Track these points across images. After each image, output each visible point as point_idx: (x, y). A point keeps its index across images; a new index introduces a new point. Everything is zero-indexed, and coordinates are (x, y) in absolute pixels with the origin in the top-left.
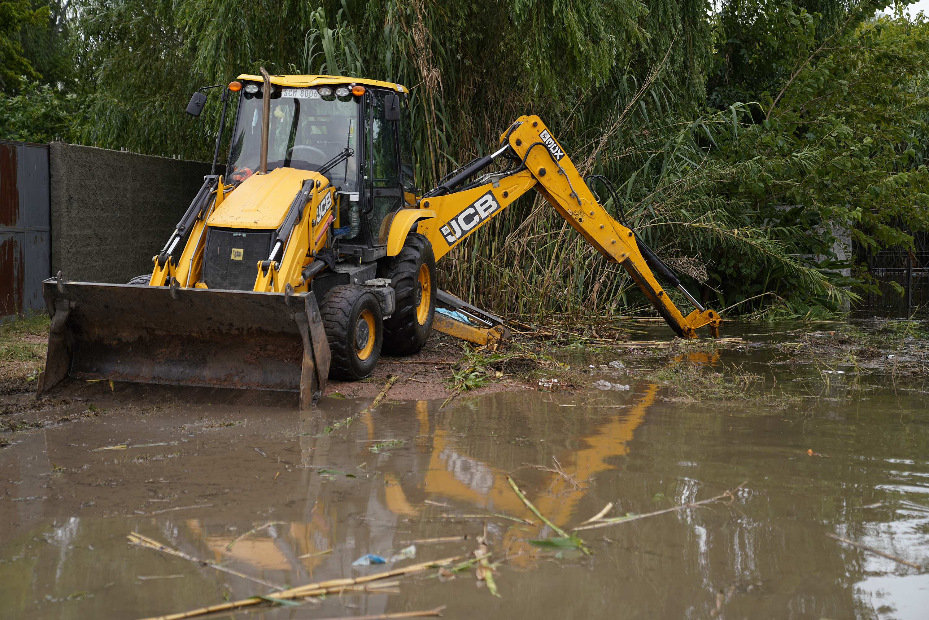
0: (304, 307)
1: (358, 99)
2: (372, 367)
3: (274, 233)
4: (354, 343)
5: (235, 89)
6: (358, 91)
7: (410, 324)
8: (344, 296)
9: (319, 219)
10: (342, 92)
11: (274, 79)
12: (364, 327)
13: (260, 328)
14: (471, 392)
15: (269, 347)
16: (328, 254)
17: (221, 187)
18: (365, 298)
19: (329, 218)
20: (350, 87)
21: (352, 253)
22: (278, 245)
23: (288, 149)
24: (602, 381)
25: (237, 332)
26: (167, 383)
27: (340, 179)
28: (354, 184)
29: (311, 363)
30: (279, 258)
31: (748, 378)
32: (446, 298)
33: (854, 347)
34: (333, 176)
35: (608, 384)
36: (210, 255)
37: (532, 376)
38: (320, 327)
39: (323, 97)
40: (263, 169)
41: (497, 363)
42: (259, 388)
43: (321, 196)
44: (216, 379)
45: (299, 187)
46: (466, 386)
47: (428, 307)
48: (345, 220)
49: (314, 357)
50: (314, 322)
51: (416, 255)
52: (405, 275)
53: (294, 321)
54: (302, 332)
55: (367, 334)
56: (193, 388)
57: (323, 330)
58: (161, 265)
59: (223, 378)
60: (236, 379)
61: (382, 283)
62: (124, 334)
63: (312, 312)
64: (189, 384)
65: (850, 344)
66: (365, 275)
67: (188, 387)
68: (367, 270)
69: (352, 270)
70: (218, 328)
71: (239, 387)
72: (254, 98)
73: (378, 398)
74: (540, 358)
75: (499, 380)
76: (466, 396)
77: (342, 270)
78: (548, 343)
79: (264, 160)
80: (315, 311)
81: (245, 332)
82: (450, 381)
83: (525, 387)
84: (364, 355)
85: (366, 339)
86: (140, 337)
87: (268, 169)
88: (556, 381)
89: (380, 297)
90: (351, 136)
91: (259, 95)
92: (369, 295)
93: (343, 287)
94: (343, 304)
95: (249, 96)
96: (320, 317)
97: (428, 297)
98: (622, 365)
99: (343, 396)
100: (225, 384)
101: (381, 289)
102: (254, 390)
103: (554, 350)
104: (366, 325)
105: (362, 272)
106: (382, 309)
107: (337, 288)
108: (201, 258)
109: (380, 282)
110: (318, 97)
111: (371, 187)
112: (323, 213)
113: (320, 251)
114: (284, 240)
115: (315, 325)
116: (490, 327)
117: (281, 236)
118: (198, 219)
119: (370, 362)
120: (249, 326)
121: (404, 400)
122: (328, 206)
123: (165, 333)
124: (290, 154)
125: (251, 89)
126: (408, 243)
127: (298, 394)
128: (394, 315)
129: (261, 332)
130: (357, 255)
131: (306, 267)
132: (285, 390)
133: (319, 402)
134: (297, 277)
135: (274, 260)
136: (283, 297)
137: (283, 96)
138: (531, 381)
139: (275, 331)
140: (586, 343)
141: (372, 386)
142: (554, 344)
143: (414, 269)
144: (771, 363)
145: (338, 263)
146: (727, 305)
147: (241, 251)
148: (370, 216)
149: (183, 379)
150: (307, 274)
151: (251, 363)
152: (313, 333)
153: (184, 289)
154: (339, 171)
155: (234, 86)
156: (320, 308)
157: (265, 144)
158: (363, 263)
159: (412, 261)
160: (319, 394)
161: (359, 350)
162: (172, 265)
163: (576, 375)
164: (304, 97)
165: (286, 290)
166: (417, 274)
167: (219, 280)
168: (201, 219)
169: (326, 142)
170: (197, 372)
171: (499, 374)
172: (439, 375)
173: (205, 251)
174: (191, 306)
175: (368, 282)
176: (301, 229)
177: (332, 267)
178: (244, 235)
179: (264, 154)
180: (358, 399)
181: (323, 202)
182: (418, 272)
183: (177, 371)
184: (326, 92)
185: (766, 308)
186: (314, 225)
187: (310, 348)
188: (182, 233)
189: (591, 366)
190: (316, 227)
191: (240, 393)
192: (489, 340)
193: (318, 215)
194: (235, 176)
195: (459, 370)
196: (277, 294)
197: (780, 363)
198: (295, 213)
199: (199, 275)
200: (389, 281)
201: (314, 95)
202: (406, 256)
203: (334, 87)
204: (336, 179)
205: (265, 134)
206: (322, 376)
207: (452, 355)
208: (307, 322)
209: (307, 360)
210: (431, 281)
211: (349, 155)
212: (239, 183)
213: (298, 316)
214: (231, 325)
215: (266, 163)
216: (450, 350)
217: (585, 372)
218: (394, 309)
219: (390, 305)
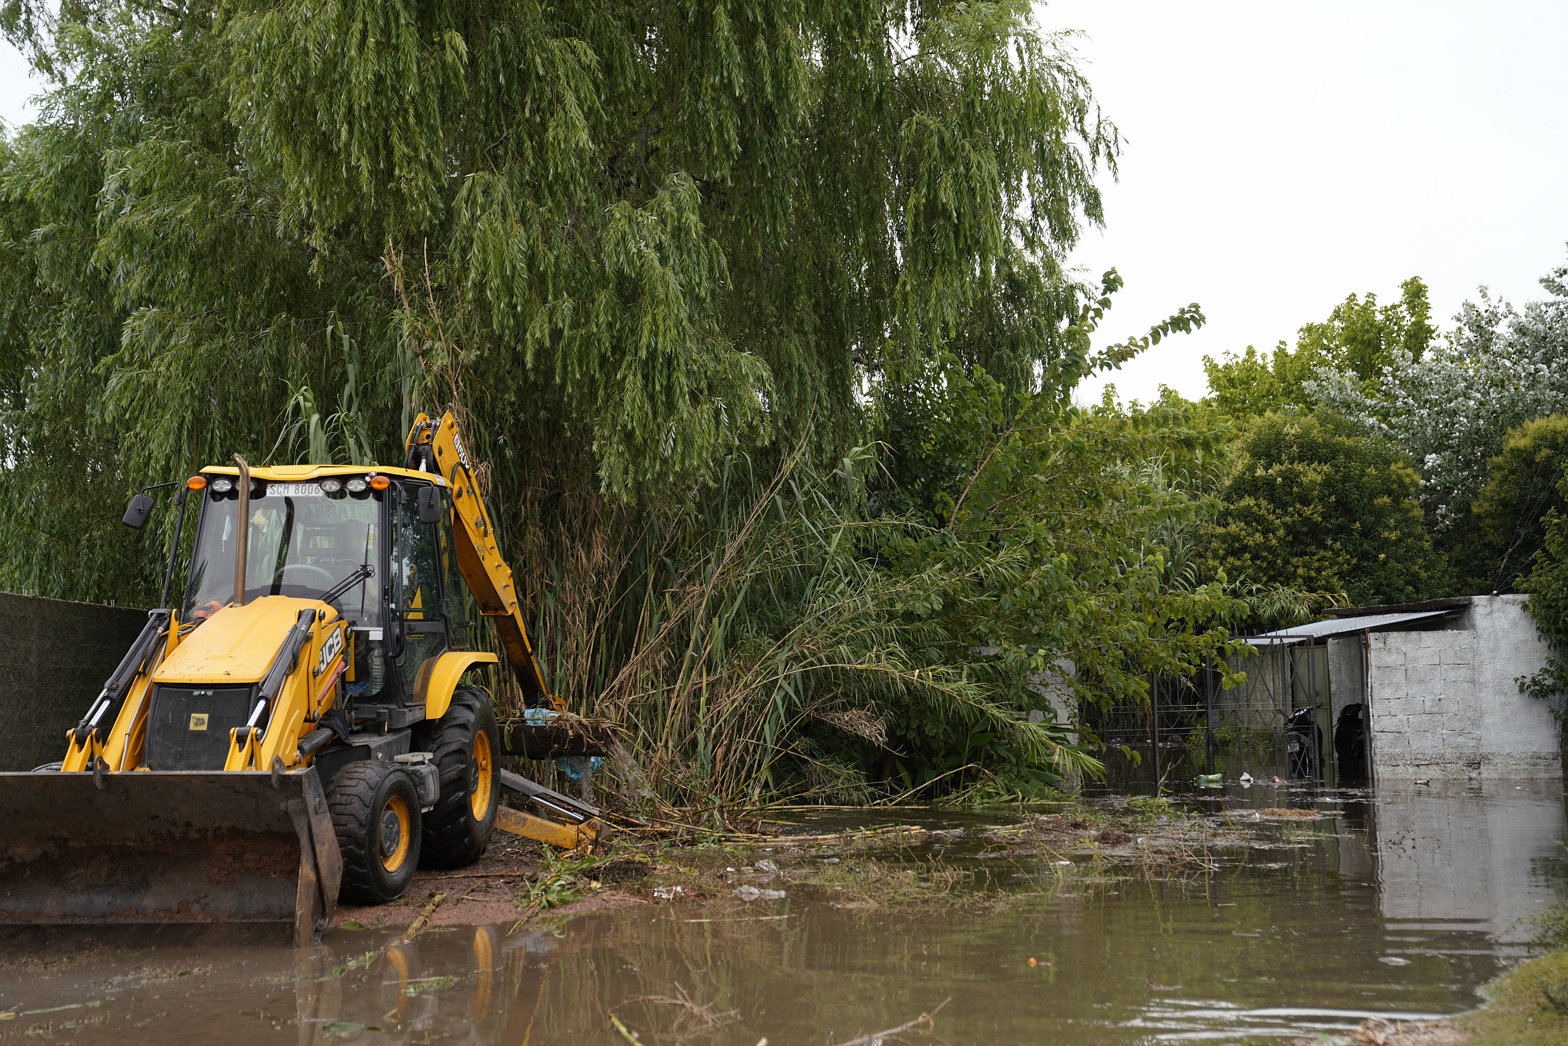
0: (301, 791)
1: (378, 495)
2: (405, 882)
3: (255, 688)
4: (378, 846)
5: (197, 486)
6: (380, 483)
7: (462, 820)
8: (362, 776)
9: (323, 667)
10: (356, 486)
11: (256, 472)
12: (392, 823)
13: (233, 827)
14: (555, 911)
15: (247, 856)
16: (337, 719)
17: (175, 625)
18: (393, 778)
19: (339, 665)
20: (368, 479)
21: (374, 716)
22: (262, 704)
23: (277, 569)
24: (746, 887)
25: (197, 836)
26: (86, 921)
27: (355, 611)
28: (374, 617)
29: (312, 876)
30: (263, 722)
31: (950, 874)
32: (514, 782)
33: (1093, 832)
34: (344, 608)
35: (755, 891)
36: (157, 725)
37: (644, 885)
38: (325, 821)
39: (328, 494)
40: (239, 599)
41: (592, 870)
42: (232, 920)
43: (326, 633)
44: (165, 910)
45: (293, 621)
46: (548, 901)
47: (488, 795)
48: (363, 670)
49: (316, 867)
50: (316, 813)
51: (470, 717)
52: (453, 747)
53: (286, 812)
54: (298, 829)
55: (398, 833)
56: (127, 926)
57: (331, 825)
58: (80, 742)
59: (175, 907)
60: (196, 907)
61: (420, 759)
62: (19, 851)
63: (313, 797)
64: (121, 921)
65: (1085, 828)
66: (394, 747)
67: (120, 926)
68: (397, 741)
69: (373, 741)
70: (169, 830)
71: (200, 919)
72: (226, 499)
73: (416, 924)
74: (654, 862)
75: (596, 893)
76: (548, 915)
77: (359, 741)
78: (665, 842)
79: (240, 585)
80: (319, 796)
81: (210, 835)
82: (524, 897)
83: (633, 900)
84: (394, 864)
85: (395, 840)
86: (45, 854)
87: (246, 597)
88: (679, 889)
89: (417, 779)
90: (370, 547)
91: (232, 494)
92: (399, 774)
93: (360, 763)
94: (361, 788)
95: (217, 496)
96: (325, 806)
97: (489, 780)
98: (773, 867)
99: (361, 926)
100: (177, 916)
101: (418, 767)
102: (224, 923)
103: (676, 852)
104: (396, 819)
105: (388, 744)
106: (420, 797)
107: (351, 765)
108: (143, 730)
109: (417, 757)
110: (321, 493)
111: (402, 620)
112: (329, 658)
113: (325, 714)
114: (270, 696)
115: (319, 817)
116: (581, 822)
117: (266, 691)
118: (139, 674)
119: (402, 875)
120: (216, 825)
121: (454, 926)
122: (336, 649)
123: (83, 844)
124: (279, 577)
125: (222, 486)
126: (456, 699)
127: (293, 924)
128: (437, 805)
129: (235, 833)
130: (381, 719)
131: (303, 737)
132: (271, 920)
133: (327, 937)
134: (291, 752)
135: (255, 726)
136: (268, 777)
137: (268, 494)
138: (643, 891)
139: (257, 830)
140: (720, 841)
141: (406, 911)
142: (673, 845)
143: (466, 737)
144: (981, 855)
145: (353, 733)
146: (914, 786)
147: (205, 716)
148: (401, 661)
149: (111, 914)
150: (306, 747)
151: (219, 883)
152: (315, 830)
153: (116, 773)
154: (352, 599)
155: (196, 482)
156: (327, 796)
157: (241, 563)
158: (390, 731)
159: (464, 726)
160: (324, 923)
161: (386, 857)
162: (98, 741)
163: (707, 881)
164: (300, 494)
165: (273, 766)
166: (471, 745)
167: (170, 762)
168: (144, 674)
169: (333, 560)
170: (134, 901)
171: (595, 885)
172: (507, 890)
173: (149, 721)
174: (127, 798)
175: (399, 758)
176: (296, 682)
177: (343, 737)
178: (210, 693)
179: (241, 577)
180: (386, 928)
181: (330, 642)
182: (472, 741)
183: (101, 902)
184: (334, 486)
185: (967, 787)
186: (315, 675)
187: (310, 852)
188: (114, 695)
189: (729, 869)
190: (319, 678)
191: (202, 929)
192: (579, 842)
193: (323, 661)
194: (196, 613)
195: (535, 881)
196: (259, 773)
197: (993, 855)
198: (288, 657)
199: (139, 755)
200: (429, 756)
201: (315, 491)
202: (455, 718)
203: (344, 479)
204: (349, 611)
205: (242, 548)
206: (329, 895)
207: (526, 864)
208: (305, 812)
209: (306, 871)
210: (493, 756)
211: (368, 575)
212: (202, 620)
213: (292, 805)
214: (188, 824)
215: (244, 591)
216: (523, 858)
217: (721, 877)
218: (437, 796)
219: (432, 790)
